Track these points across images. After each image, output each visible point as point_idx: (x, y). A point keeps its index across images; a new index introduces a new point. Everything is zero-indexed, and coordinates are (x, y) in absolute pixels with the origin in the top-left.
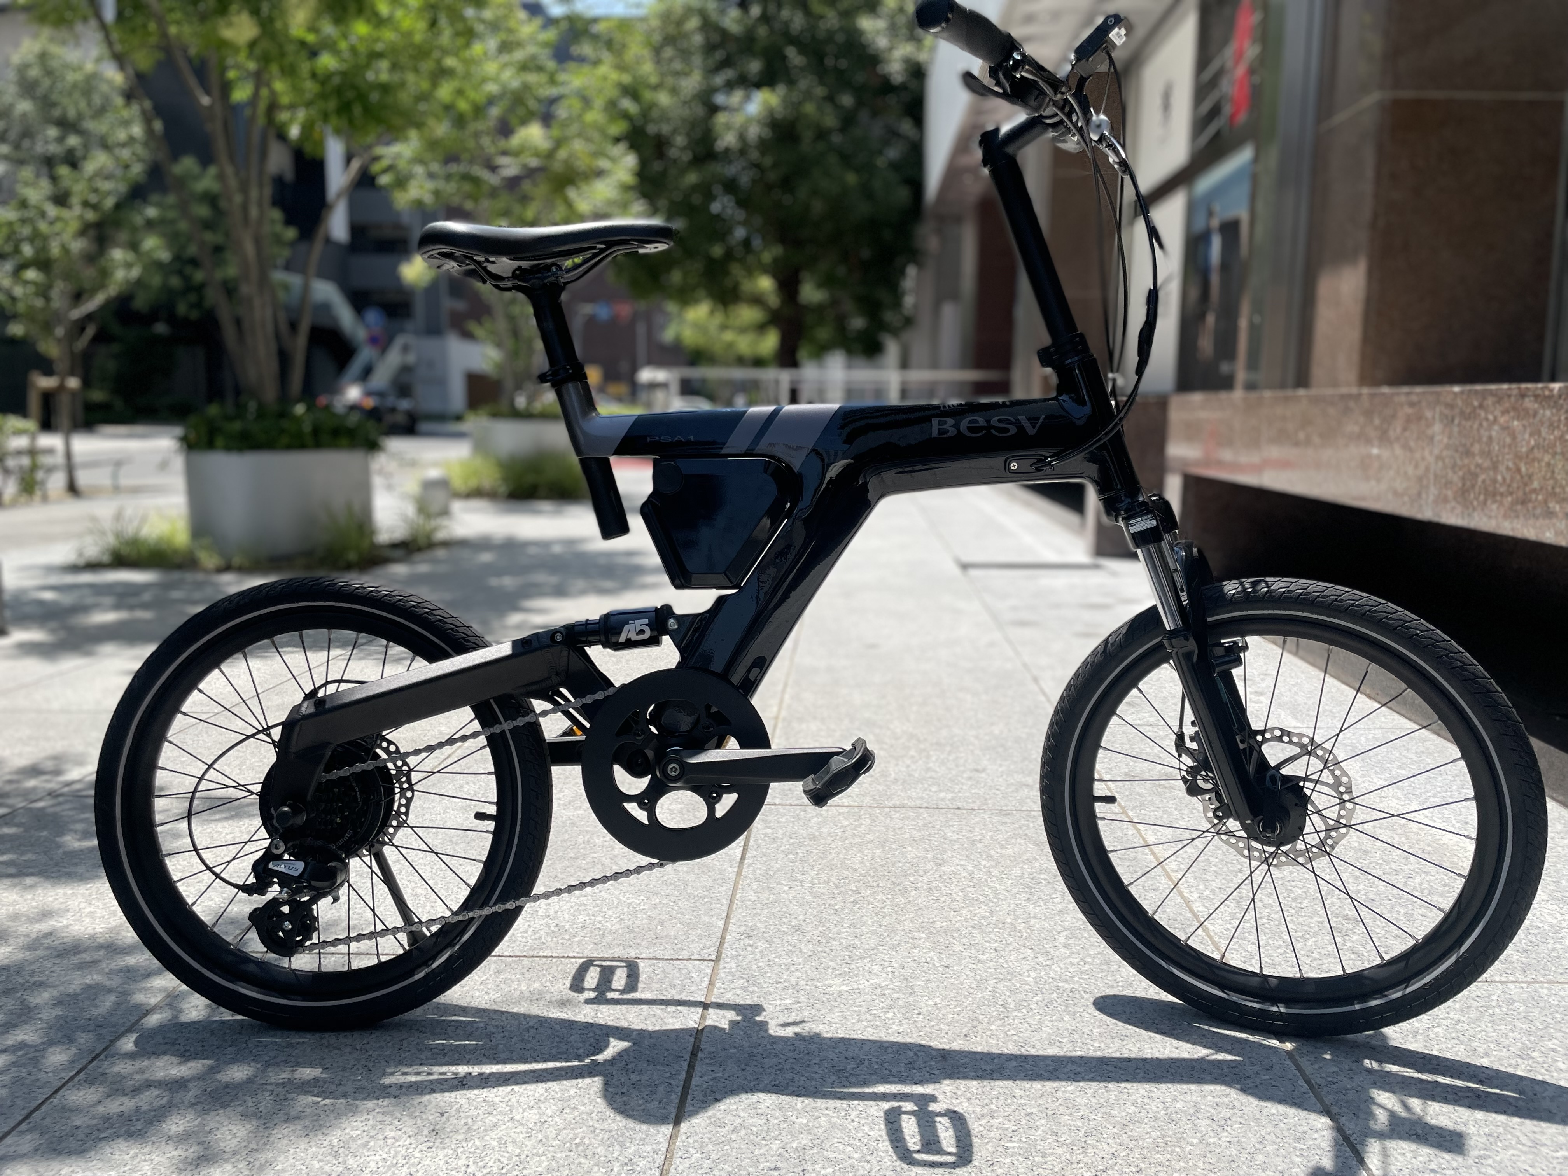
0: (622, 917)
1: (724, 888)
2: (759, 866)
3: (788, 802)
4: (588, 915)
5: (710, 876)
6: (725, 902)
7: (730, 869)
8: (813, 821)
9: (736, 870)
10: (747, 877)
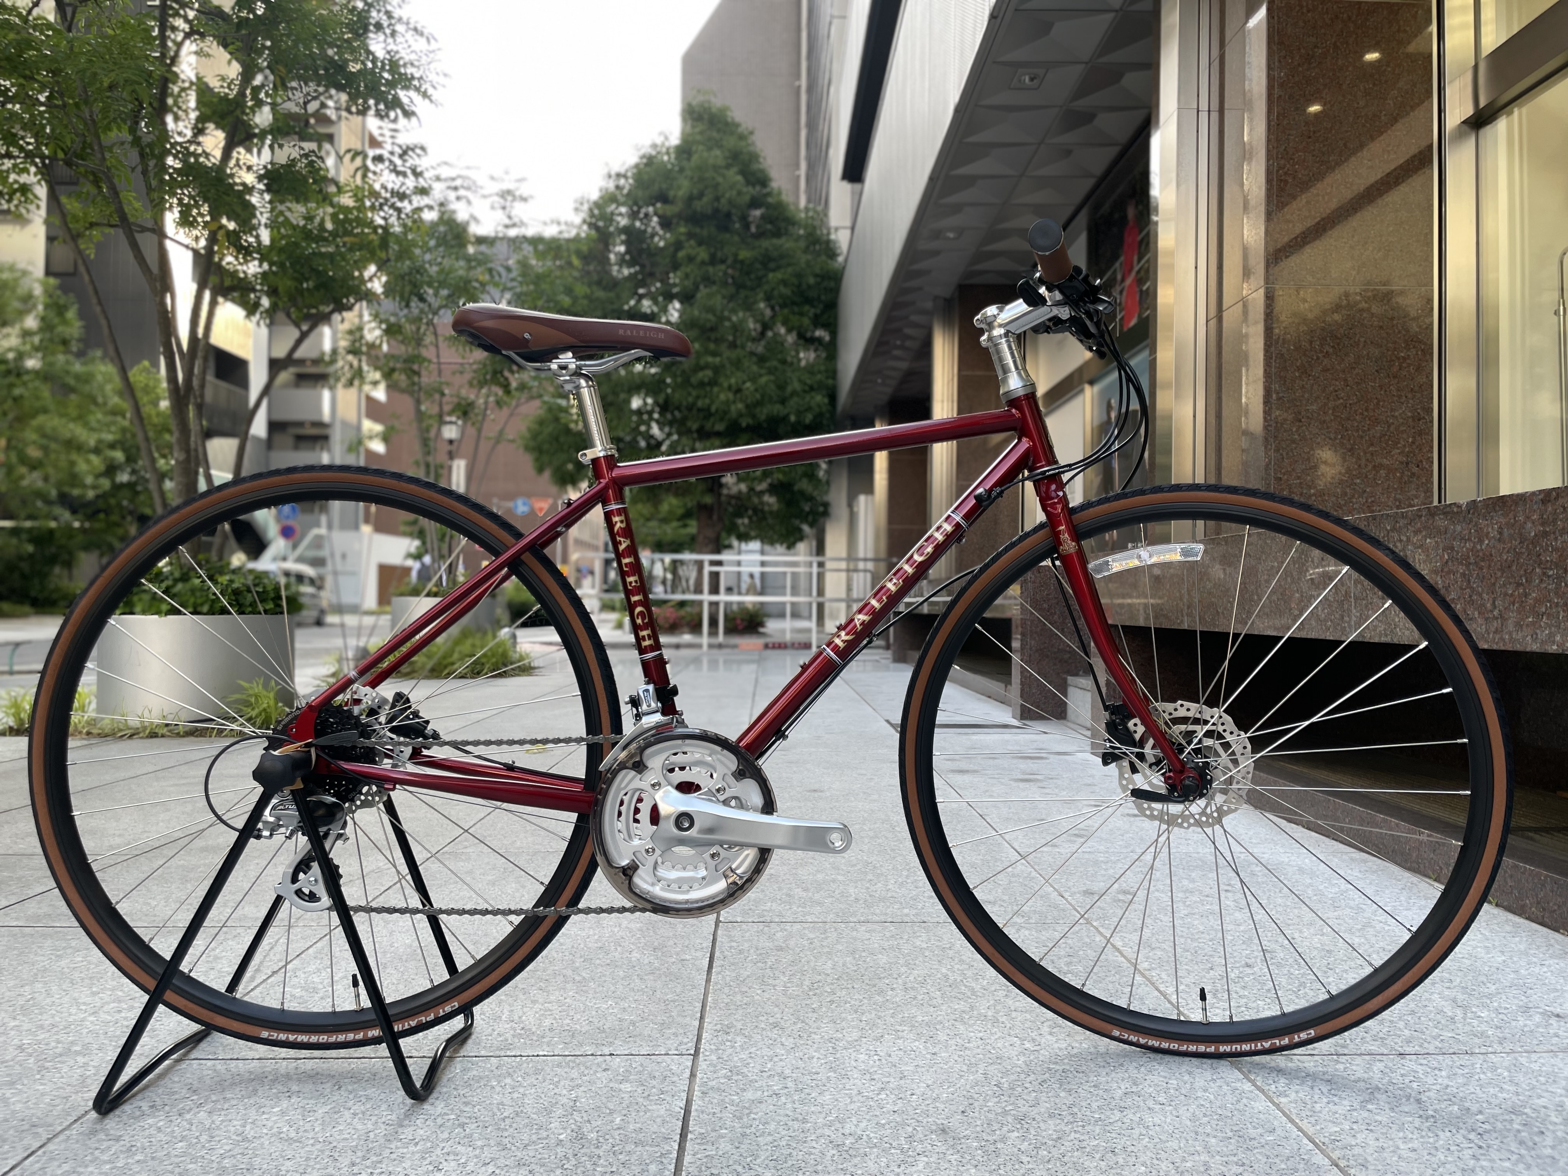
0: (591, 1020)
1: (695, 993)
2: (728, 973)
5: (678, 983)
7: (699, 977)
8: (778, 935)
9: (704, 977)
10: (717, 983)
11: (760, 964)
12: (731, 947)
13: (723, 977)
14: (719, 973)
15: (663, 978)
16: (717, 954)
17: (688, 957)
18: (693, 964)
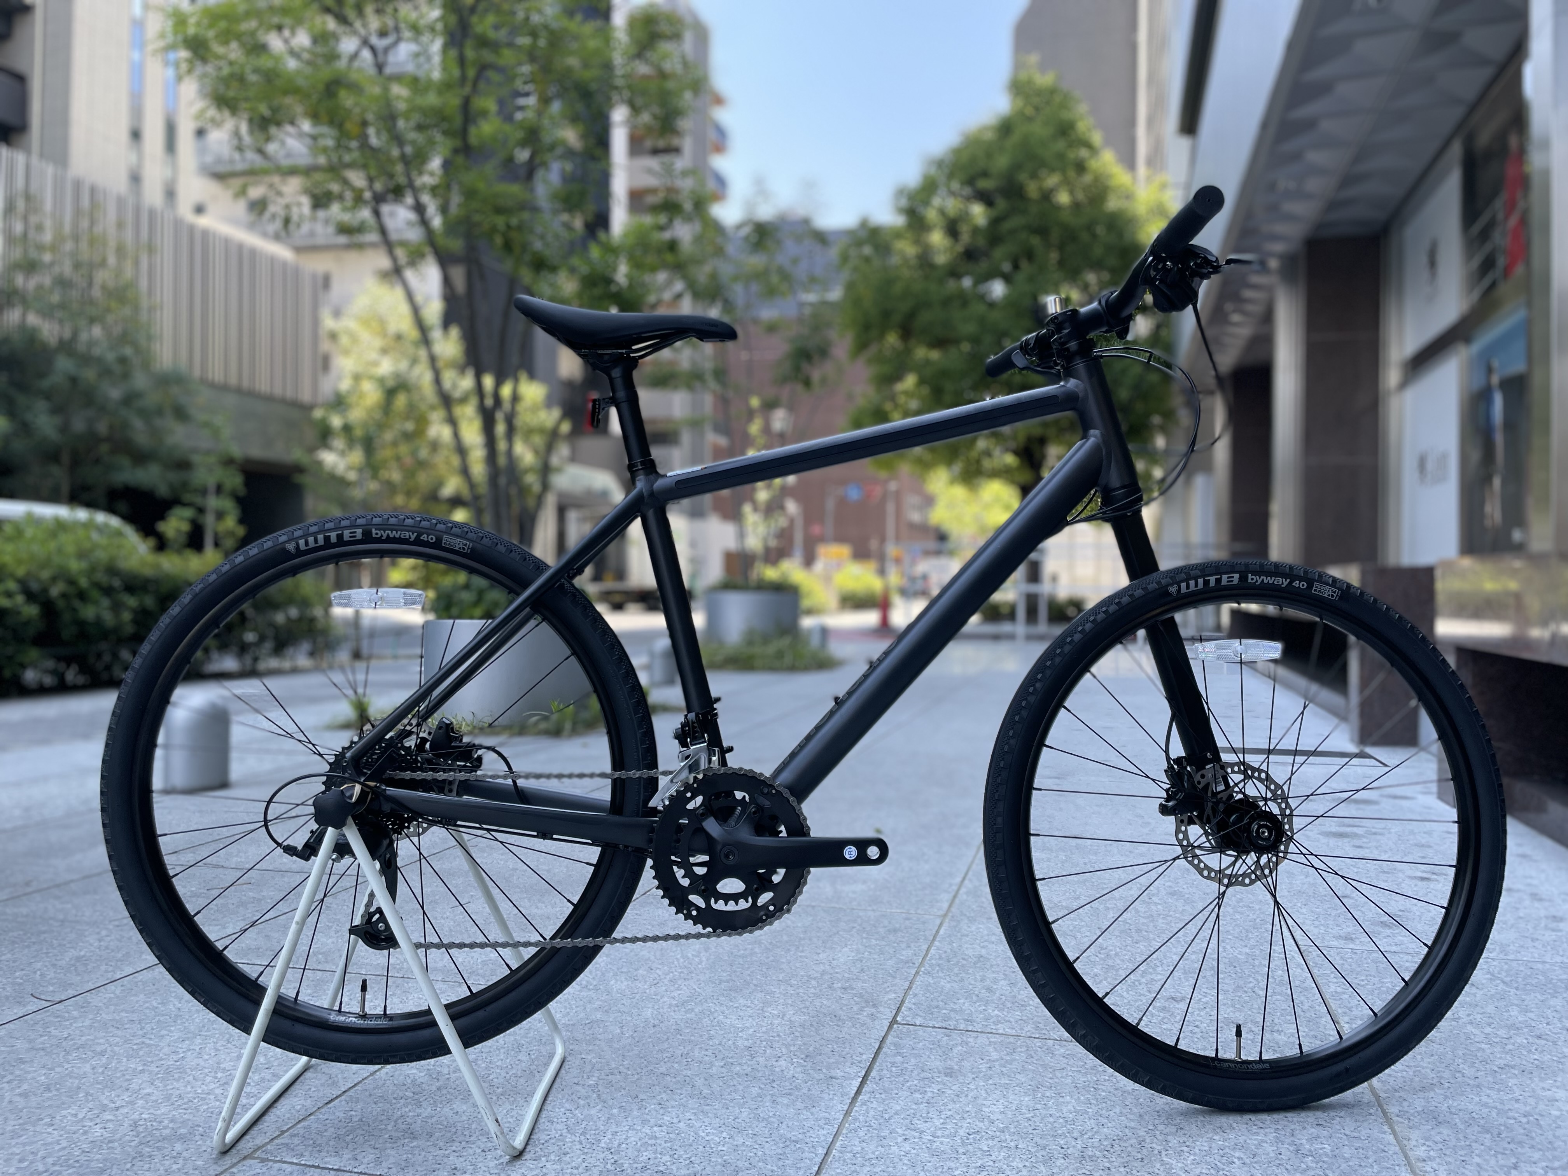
0: (693, 1159)
1: (825, 1132)
2: (875, 1105)
3: (931, 1024)
4: (655, 1152)
5: (812, 1114)
6: (821, 1151)
7: (839, 1107)
8: (955, 1050)
9: (846, 1107)
10: (855, 1119)
11: (917, 1095)
12: (893, 1063)
13: (867, 1111)
14: (864, 1104)
15: (799, 1105)
16: (874, 1073)
17: (839, 1074)
18: (841, 1086)
